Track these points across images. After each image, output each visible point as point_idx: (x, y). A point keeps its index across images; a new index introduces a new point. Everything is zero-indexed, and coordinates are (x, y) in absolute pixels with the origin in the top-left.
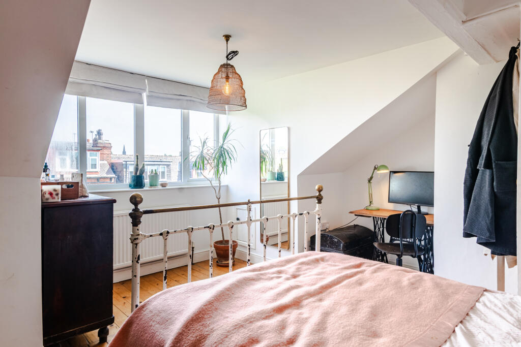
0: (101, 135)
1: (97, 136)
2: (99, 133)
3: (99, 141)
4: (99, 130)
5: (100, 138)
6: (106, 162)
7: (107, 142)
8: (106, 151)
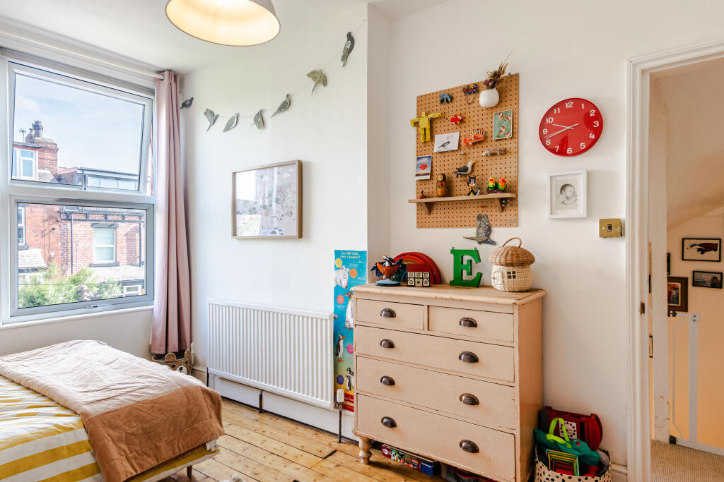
0: (39, 129)
1: (34, 132)
2: (37, 127)
3: (37, 138)
4: (37, 122)
5: (38, 135)
6: (48, 172)
7: (51, 141)
8: (48, 155)
